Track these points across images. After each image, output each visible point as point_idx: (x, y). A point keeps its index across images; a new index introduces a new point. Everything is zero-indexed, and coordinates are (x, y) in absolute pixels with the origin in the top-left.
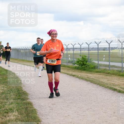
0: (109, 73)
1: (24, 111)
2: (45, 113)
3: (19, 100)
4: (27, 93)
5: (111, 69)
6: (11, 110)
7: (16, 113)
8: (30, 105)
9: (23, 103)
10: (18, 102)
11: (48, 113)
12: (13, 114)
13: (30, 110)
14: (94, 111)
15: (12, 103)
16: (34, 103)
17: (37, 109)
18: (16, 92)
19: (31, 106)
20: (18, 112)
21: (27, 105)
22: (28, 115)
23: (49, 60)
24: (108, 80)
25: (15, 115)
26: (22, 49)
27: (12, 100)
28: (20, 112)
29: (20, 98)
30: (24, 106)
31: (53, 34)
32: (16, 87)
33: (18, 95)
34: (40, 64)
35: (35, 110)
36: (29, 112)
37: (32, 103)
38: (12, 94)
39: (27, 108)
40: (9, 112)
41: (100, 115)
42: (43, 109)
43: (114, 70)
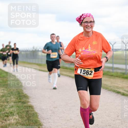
0: (112, 76)
1: (24, 114)
2: (47, 117)
3: (19, 103)
4: (27, 96)
5: (115, 71)
6: (12, 114)
7: (17, 116)
8: (31, 108)
9: (23, 106)
10: (19, 105)
11: (50, 116)
12: (13, 118)
13: (31, 114)
14: (97, 114)
15: (12, 106)
16: (35, 107)
17: (38, 112)
18: (17, 95)
19: (32, 110)
20: (19, 115)
21: (27, 108)
22: (28, 119)
23: (81, 70)
24: (112, 83)
25: (15, 119)
26: (23, 51)
27: (12, 104)
28: (21, 116)
29: (21, 101)
30: (25, 110)
31: (86, 22)
32: (17, 90)
33: (19, 98)
34: (55, 70)
35: (36, 113)
36: (30, 116)
37: (33, 107)
38: (12, 97)
39: (28, 111)
40: (9, 115)
41: (103, 118)
42: (44, 113)
43: (117, 73)
